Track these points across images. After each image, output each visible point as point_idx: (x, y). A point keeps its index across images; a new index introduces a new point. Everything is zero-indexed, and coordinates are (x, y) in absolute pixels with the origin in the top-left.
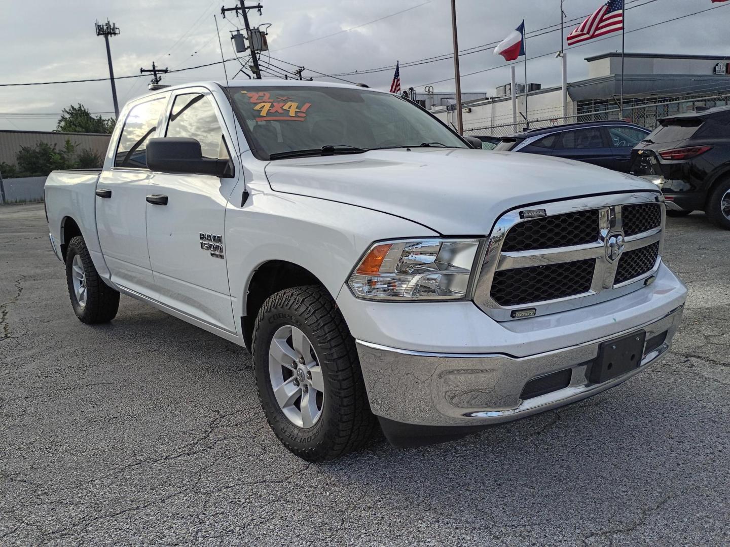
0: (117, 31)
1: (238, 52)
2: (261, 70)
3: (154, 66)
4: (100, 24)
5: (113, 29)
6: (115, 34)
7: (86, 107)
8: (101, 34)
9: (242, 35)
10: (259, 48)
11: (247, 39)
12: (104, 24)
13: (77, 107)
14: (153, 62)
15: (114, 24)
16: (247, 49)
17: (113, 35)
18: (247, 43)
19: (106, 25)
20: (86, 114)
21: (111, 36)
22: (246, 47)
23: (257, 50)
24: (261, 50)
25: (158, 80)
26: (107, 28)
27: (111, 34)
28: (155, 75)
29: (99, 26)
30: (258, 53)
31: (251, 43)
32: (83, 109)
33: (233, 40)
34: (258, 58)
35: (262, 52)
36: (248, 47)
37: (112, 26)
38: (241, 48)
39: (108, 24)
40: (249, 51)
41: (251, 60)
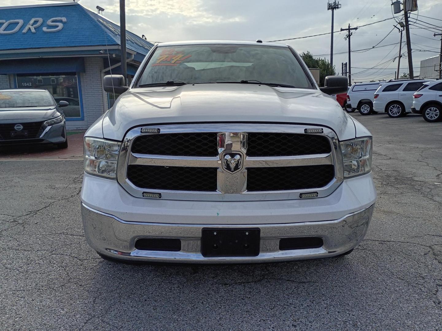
0: (339, 6)
1: (395, 13)
2: (410, 24)
3: (349, 27)
4: (330, 3)
5: (337, 5)
6: (338, 8)
7: (311, 53)
8: (330, 9)
9: (400, 2)
10: (410, 9)
11: (402, 4)
12: (333, 3)
13: (306, 53)
14: (349, 24)
15: (338, 2)
16: (402, 11)
17: (337, 9)
18: (402, 7)
19: (334, 3)
20: (310, 57)
21: (336, 10)
22: (401, 9)
23: (409, 11)
24: (411, 11)
25: (350, 34)
26: (334, 5)
27: (336, 8)
28: (349, 32)
29: (330, 4)
30: (409, 13)
31: (405, 7)
32: (309, 54)
33: (393, 6)
34: (408, 16)
35: (412, 12)
36: (403, 10)
37: (337, 3)
38: (397, 11)
39: (335, 3)
40: (403, 12)
41: (404, 18)
